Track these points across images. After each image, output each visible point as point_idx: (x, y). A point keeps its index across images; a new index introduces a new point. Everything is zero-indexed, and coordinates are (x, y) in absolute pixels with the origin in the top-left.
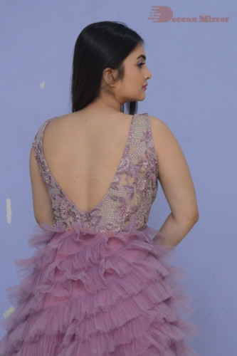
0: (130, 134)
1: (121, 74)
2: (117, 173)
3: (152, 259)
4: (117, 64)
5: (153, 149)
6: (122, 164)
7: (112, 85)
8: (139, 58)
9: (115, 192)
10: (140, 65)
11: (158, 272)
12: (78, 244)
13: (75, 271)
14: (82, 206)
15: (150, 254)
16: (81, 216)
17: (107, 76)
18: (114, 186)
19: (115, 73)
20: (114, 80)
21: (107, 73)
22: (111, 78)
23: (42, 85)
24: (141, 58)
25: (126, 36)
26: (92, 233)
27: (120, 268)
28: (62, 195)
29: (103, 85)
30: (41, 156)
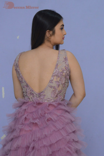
0: (58, 59)
1: (54, 33)
2: (52, 76)
3: (67, 113)
4: (52, 28)
5: (68, 65)
6: (54, 72)
7: (50, 38)
8: (61, 26)
9: (51, 84)
10: (62, 29)
11: (70, 119)
12: (35, 107)
13: (34, 119)
14: (36, 91)
15: (67, 111)
16: (36, 95)
17: (48, 34)
18: (51, 81)
19: (51, 32)
20: (51, 35)
21: (48, 32)
22: (49, 35)
23: (18, 37)
24: (62, 26)
25: (56, 16)
26: (41, 102)
27: (54, 117)
28: (27, 86)
29: (46, 38)
30: (18, 69)
